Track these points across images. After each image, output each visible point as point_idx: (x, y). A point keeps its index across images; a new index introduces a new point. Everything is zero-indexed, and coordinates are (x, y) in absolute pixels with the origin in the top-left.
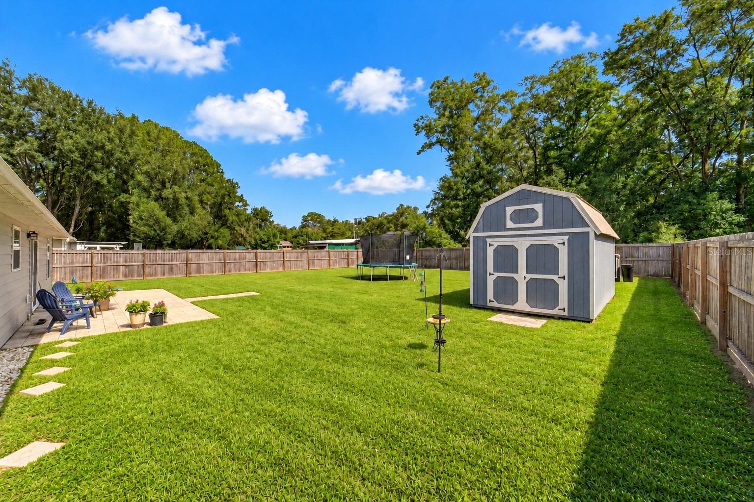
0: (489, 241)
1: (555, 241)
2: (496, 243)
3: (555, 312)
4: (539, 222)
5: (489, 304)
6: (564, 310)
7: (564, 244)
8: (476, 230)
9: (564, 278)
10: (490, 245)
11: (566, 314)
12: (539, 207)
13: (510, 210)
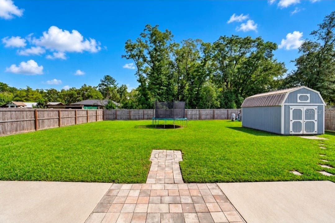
0: (291, 107)
1: (314, 108)
2: (294, 108)
3: (314, 133)
4: (309, 101)
5: (290, 133)
6: (316, 132)
7: (316, 109)
8: (285, 102)
9: (316, 121)
10: (291, 109)
11: (317, 133)
12: (309, 95)
13: (299, 95)
